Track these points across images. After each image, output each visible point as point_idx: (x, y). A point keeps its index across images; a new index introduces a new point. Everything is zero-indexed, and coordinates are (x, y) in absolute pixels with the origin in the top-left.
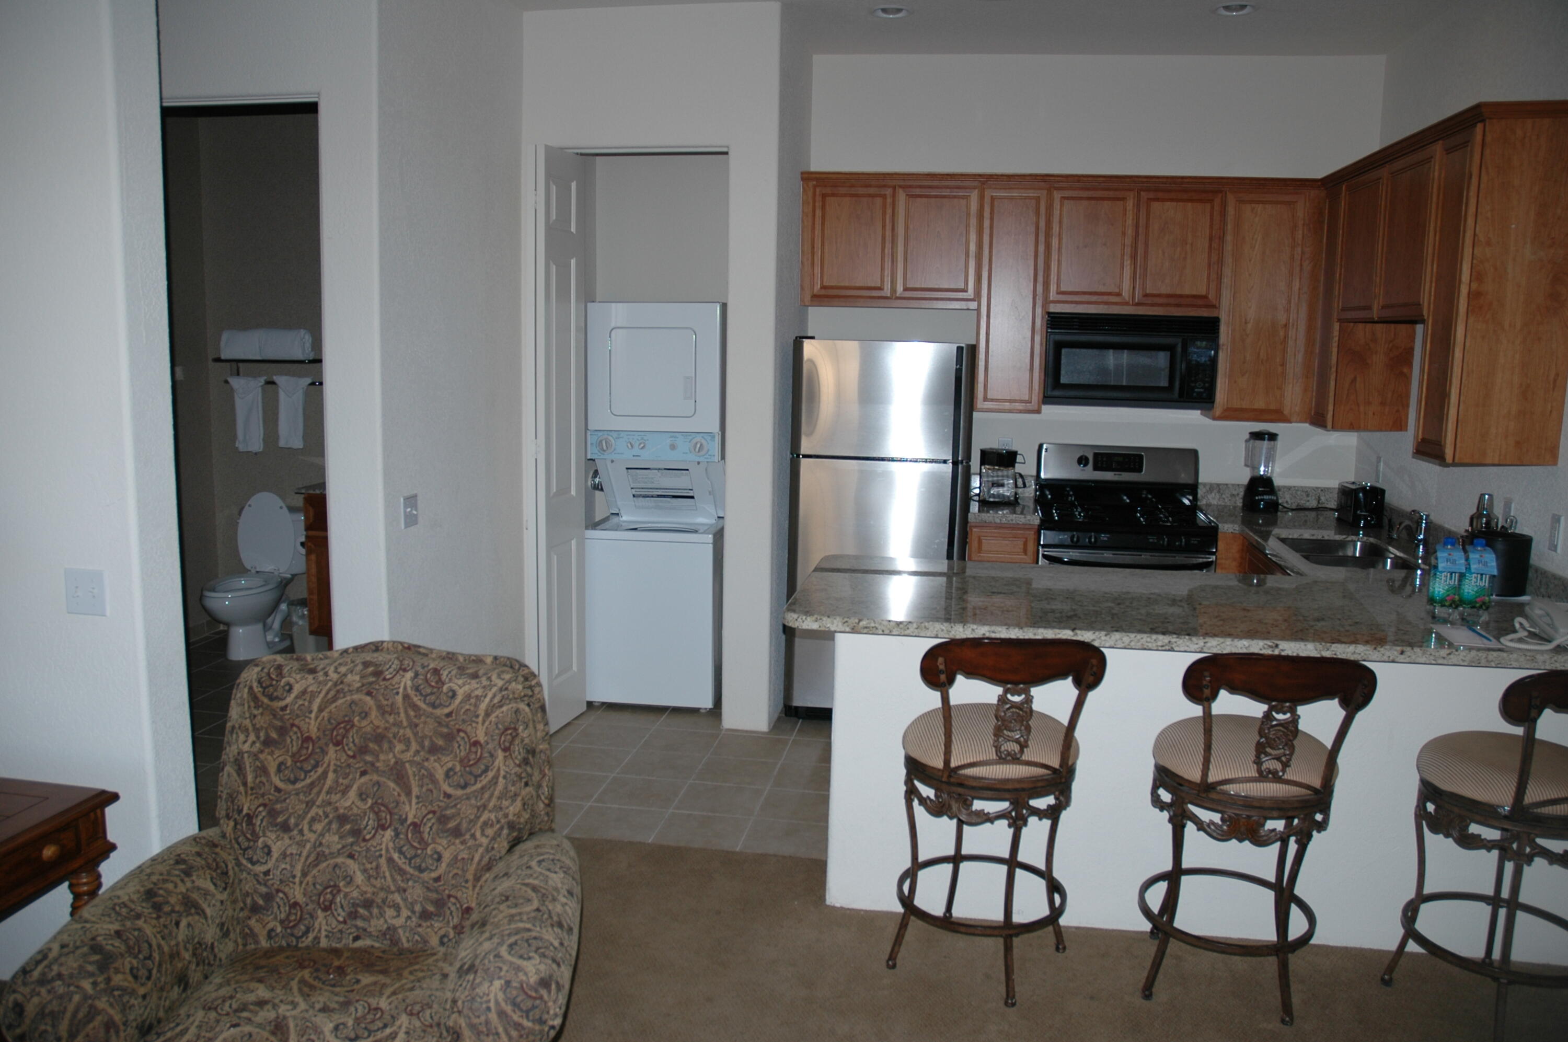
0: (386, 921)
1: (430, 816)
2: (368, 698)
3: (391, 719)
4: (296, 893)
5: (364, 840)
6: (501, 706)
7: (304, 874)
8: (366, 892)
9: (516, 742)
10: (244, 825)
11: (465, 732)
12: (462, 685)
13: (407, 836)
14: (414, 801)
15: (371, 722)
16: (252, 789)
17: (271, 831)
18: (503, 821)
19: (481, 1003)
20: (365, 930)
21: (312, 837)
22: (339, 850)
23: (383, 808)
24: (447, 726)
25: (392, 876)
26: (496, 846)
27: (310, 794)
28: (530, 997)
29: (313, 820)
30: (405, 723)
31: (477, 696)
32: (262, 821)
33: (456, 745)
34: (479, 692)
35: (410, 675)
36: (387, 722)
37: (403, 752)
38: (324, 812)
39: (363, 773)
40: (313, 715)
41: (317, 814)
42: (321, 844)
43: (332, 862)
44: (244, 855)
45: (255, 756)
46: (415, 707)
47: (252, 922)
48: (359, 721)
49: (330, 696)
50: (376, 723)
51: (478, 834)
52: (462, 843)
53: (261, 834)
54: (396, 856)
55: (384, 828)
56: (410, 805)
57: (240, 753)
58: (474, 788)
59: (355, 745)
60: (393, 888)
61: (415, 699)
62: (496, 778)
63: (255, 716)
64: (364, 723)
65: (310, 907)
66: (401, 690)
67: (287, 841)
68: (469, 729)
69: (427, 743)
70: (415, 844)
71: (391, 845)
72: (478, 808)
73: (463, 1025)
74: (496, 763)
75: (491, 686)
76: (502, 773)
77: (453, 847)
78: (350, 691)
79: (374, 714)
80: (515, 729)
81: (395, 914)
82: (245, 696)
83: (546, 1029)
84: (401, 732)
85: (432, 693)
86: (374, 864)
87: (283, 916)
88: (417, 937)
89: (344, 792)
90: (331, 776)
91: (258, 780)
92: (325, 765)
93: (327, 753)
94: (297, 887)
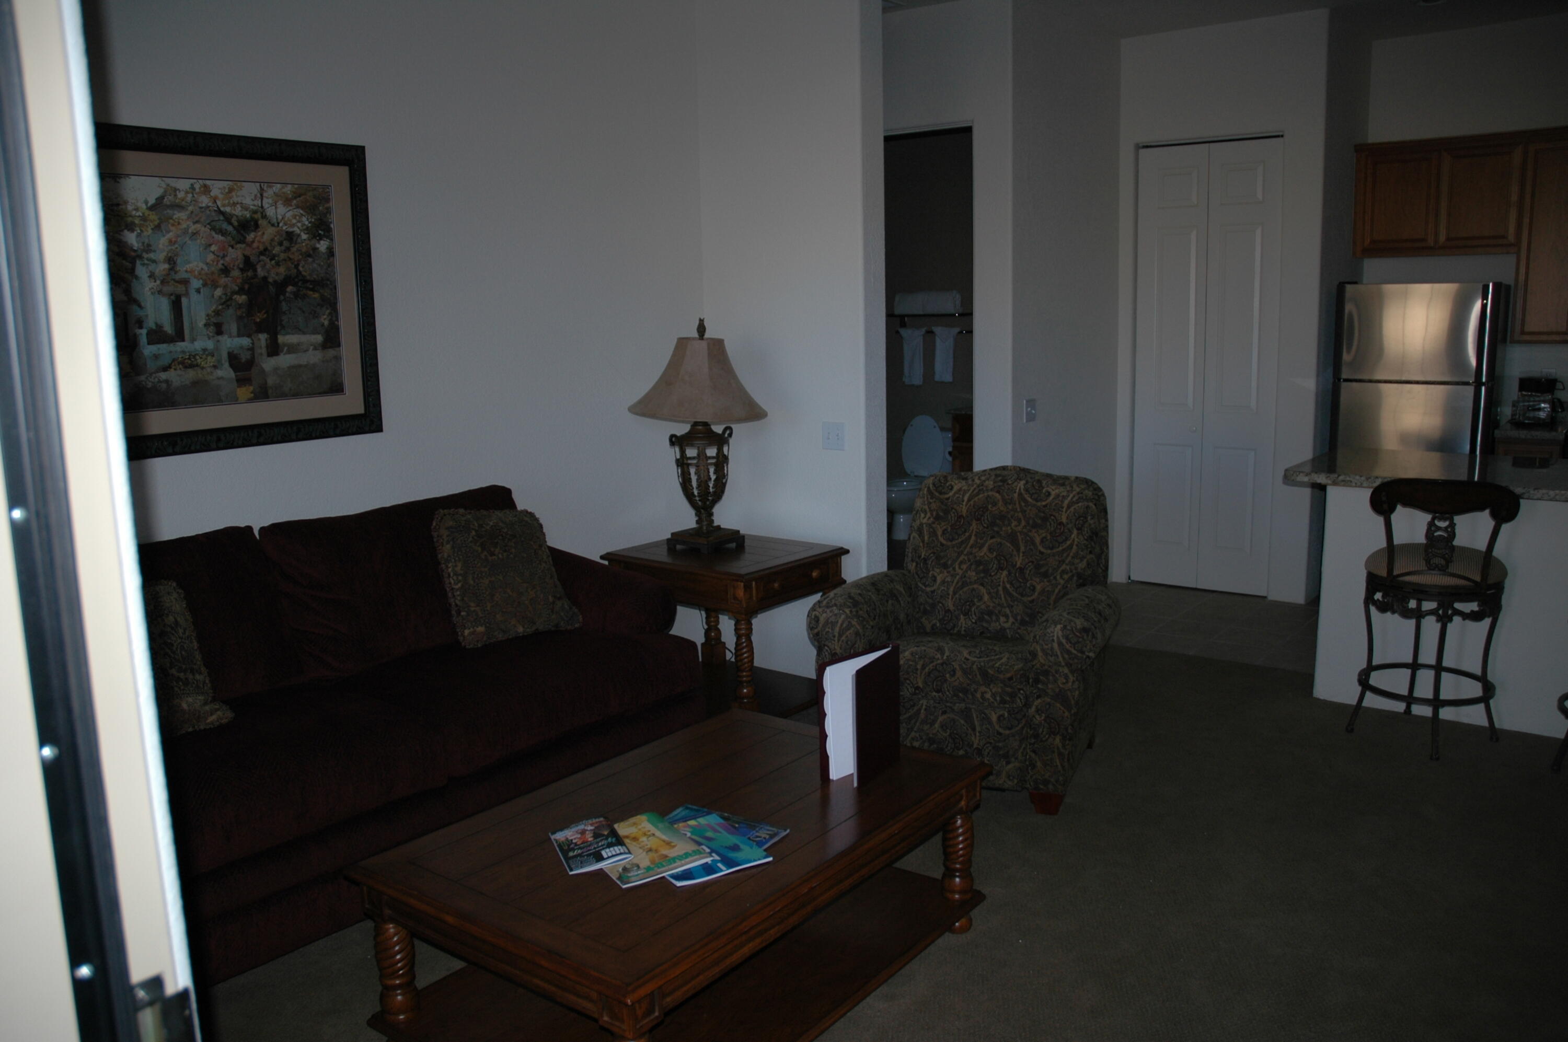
0: (1000, 624)
1: (1030, 564)
2: (997, 495)
3: (1010, 507)
4: (949, 604)
5: (990, 575)
6: (1078, 503)
7: (955, 593)
8: (989, 606)
9: (1086, 525)
10: (922, 564)
11: (1054, 516)
12: (1054, 491)
13: (1015, 575)
14: (1021, 555)
15: (999, 508)
16: (927, 544)
17: (937, 568)
18: (1074, 571)
19: (1049, 637)
20: (987, 629)
21: (960, 572)
22: (975, 581)
23: (1002, 558)
24: (1044, 512)
25: (1005, 597)
26: (1069, 586)
27: (960, 548)
28: (1077, 636)
29: (961, 563)
30: (1019, 510)
31: (1063, 496)
32: (932, 562)
33: (1048, 524)
34: (1065, 494)
35: (1023, 482)
36: (1008, 508)
37: (1016, 526)
38: (968, 558)
39: (992, 537)
40: (964, 503)
41: (964, 559)
42: (965, 576)
43: (971, 587)
44: (921, 581)
45: (930, 525)
46: (1025, 501)
47: (923, 620)
48: (991, 507)
49: (975, 492)
50: (1002, 508)
51: (1058, 577)
52: (1048, 581)
53: (931, 569)
54: (1008, 586)
55: (1002, 569)
56: (1019, 557)
57: (921, 524)
58: (1058, 550)
59: (988, 521)
60: (1005, 605)
61: (1026, 496)
62: (1071, 547)
63: (930, 503)
64: (994, 509)
65: (957, 613)
66: (1017, 491)
67: (946, 574)
68: (1057, 515)
69: (1031, 522)
70: (1020, 580)
71: (1006, 579)
72: (1060, 562)
73: (1039, 649)
74: (1073, 536)
75: (1072, 491)
76: (1076, 543)
77: (1042, 583)
78: (987, 490)
79: (1000, 503)
80: (1086, 518)
81: (1005, 620)
82: (925, 492)
83: (1085, 657)
84: (1016, 515)
85: (1036, 493)
86: (995, 590)
87: (941, 617)
88: (1017, 635)
89: (981, 548)
90: (973, 538)
91: (931, 539)
92: (970, 532)
93: (971, 525)
94: (950, 601)
